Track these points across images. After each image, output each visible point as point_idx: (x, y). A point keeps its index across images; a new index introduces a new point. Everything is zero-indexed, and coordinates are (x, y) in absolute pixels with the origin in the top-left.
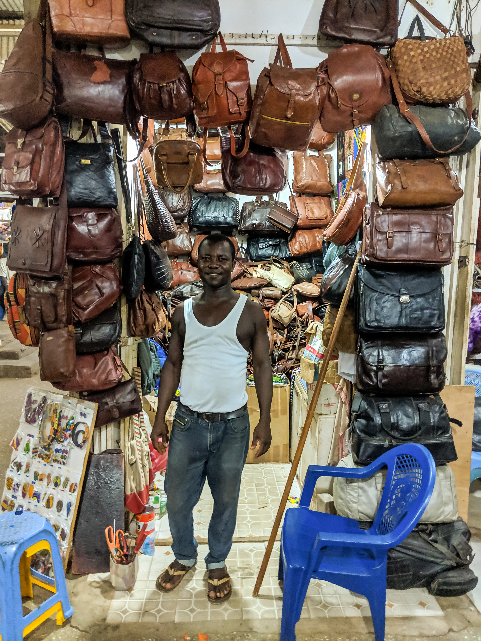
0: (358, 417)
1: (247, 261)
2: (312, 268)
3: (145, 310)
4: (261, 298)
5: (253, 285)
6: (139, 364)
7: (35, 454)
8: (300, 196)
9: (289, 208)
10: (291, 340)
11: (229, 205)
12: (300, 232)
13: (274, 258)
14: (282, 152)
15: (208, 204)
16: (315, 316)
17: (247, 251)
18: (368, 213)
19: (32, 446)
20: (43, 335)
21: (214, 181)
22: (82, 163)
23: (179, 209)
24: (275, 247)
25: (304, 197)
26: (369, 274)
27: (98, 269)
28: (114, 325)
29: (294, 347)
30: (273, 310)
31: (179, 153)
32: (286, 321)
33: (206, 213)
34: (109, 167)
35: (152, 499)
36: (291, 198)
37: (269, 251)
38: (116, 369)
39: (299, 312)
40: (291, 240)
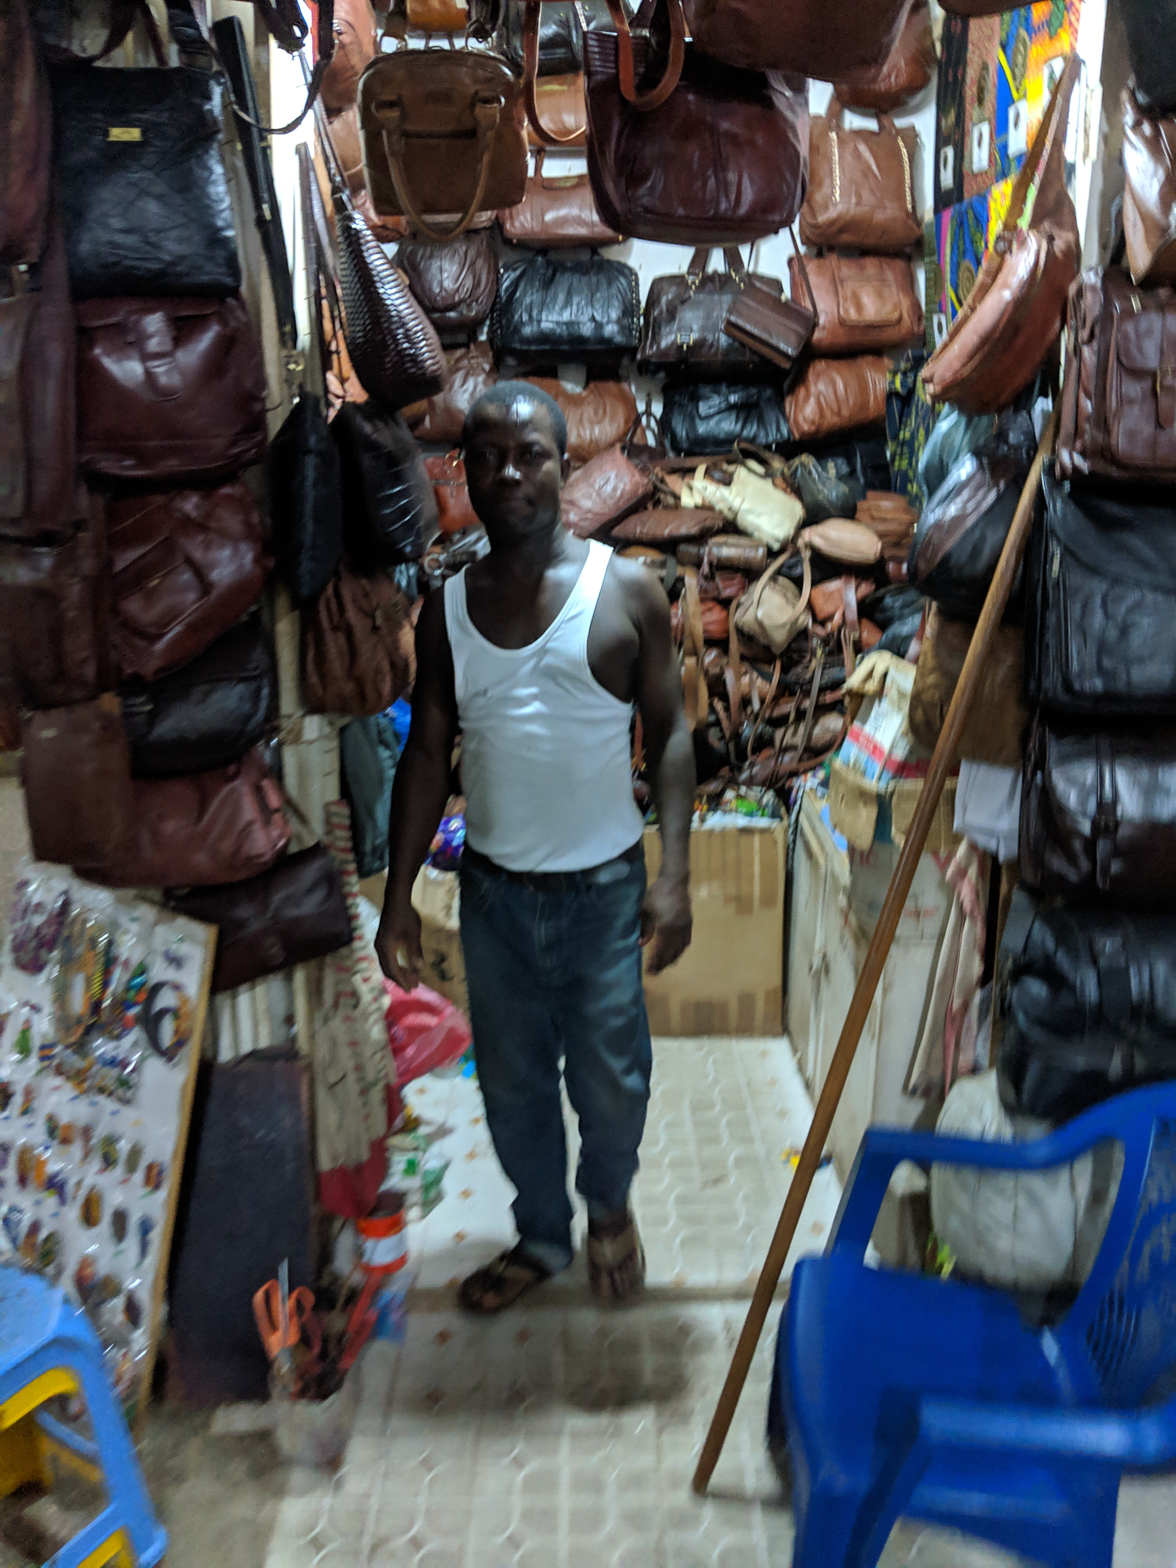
0: (1021, 971)
1: (664, 454)
2: (853, 472)
3: (350, 633)
4: (705, 568)
5: (683, 531)
6: (346, 792)
7: (46, 1063)
8: (820, 255)
9: (787, 294)
10: (793, 694)
11: (609, 285)
12: (820, 365)
13: (744, 445)
14: (792, 89)
15: (548, 284)
16: (865, 622)
17: (665, 424)
18: (1092, 305)
19: (36, 1042)
20: (30, 720)
21: (563, 212)
22: (112, 139)
23: (461, 301)
24: (746, 410)
25: (832, 260)
26: (1079, 514)
27: (190, 505)
28: (253, 685)
29: (801, 715)
30: (738, 606)
31: (444, 97)
32: (780, 637)
33: (540, 312)
34: (206, 152)
35: (398, 1163)
36: (795, 264)
37: (728, 425)
38: (267, 822)
39: (817, 609)
40: (792, 390)
